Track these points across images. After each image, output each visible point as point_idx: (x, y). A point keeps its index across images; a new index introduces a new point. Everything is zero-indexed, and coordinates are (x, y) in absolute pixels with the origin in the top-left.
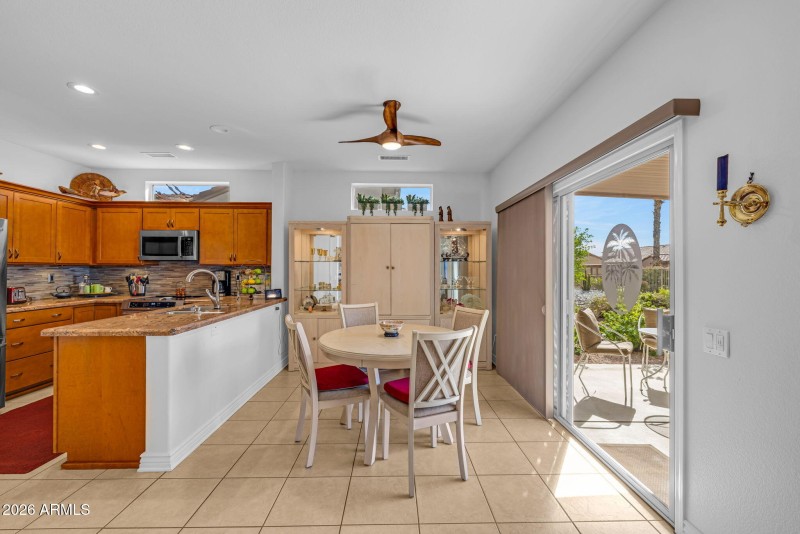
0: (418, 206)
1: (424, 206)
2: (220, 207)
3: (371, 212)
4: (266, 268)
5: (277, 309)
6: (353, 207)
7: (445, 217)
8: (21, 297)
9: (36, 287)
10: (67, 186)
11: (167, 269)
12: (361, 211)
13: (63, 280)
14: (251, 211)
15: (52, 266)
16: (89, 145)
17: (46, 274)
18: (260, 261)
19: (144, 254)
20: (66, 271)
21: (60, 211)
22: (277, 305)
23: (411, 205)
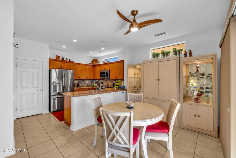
0: (178, 52)
1: (181, 52)
2: (114, 63)
3: (157, 58)
4: (123, 80)
5: (123, 92)
6: (151, 57)
7: (188, 55)
8: (81, 86)
9: (85, 84)
10: (91, 63)
11: (106, 80)
12: (153, 58)
13: (90, 82)
14: (120, 63)
15: (88, 80)
16: (89, 53)
17: (87, 81)
18: (121, 78)
19: (101, 77)
20: (91, 81)
21: (87, 68)
22: (123, 91)
23: (174, 53)
